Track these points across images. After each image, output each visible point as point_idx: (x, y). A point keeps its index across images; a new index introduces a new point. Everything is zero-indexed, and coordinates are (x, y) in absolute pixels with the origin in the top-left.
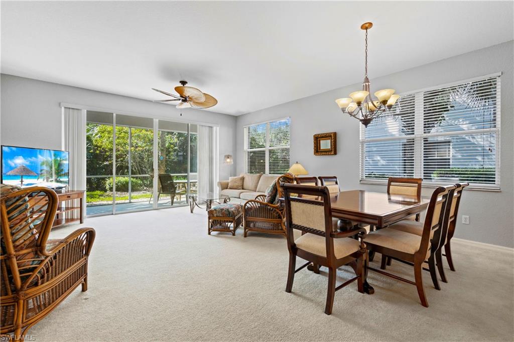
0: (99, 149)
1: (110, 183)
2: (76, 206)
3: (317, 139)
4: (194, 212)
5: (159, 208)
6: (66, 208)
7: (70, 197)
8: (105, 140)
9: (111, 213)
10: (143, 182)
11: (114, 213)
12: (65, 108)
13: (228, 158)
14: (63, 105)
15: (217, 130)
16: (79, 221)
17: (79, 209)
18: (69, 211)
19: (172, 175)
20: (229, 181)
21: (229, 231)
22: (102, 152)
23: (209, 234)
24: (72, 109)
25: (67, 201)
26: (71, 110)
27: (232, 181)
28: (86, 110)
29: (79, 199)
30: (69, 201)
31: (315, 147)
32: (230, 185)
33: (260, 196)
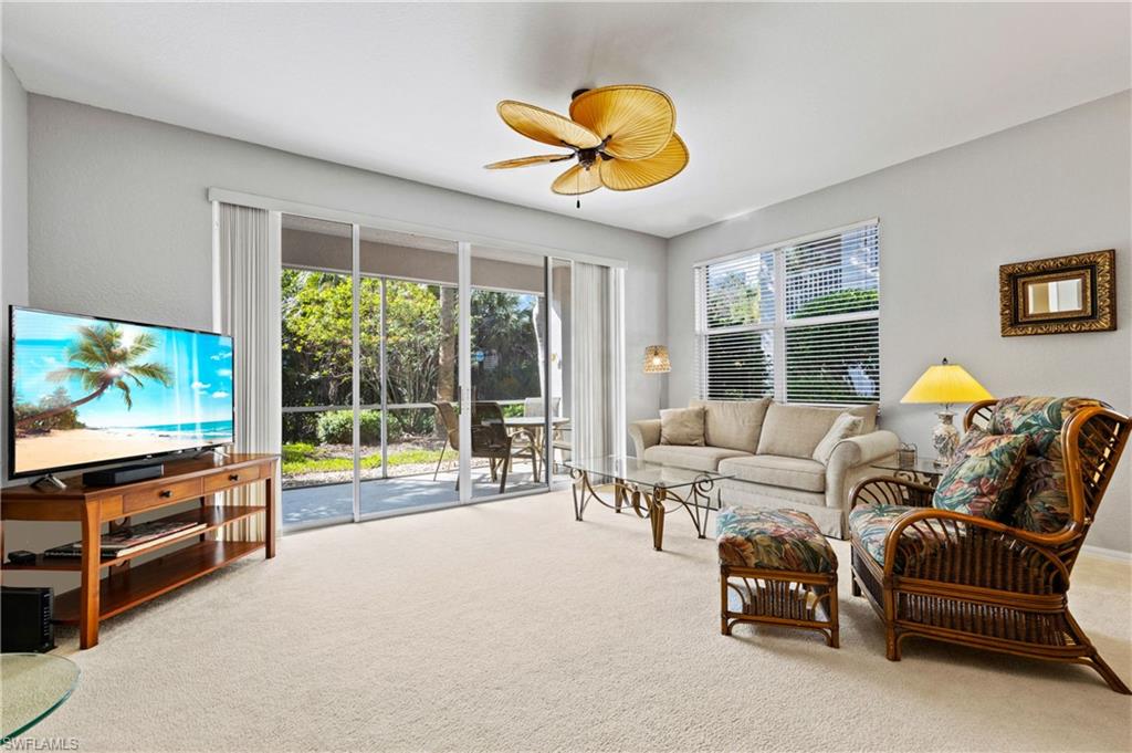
0: (302, 342)
1: (328, 424)
2: (253, 504)
3: (1015, 280)
4: (584, 517)
5: (478, 499)
6: (225, 507)
7: (235, 478)
8: (312, 320)
9: (348, 517)
10: (400, 420)
11: (357, 519)
12: (223, 204)
13: (656, 354)
14: (217, 196)
15: (619, 274)
16: (262, 551)
17: (263, 514)
18: (235, 523)
19: (500, 403)
20: (662, 421)
21: (813, 628)
22: (308, 350)
23: (727, 631)
24: (241, 207)
25: (228, 491)
26: (238, 210)
27: (673, 421)
28: (279, 214)
29: (263, 483)
30: (236, 489)
31: (1005, 307)
32: (666, 432)
33: (874, 481)
